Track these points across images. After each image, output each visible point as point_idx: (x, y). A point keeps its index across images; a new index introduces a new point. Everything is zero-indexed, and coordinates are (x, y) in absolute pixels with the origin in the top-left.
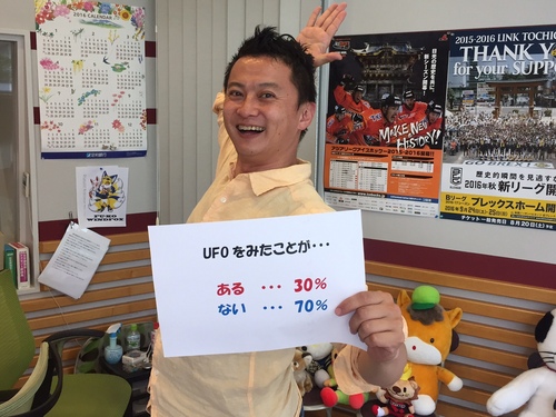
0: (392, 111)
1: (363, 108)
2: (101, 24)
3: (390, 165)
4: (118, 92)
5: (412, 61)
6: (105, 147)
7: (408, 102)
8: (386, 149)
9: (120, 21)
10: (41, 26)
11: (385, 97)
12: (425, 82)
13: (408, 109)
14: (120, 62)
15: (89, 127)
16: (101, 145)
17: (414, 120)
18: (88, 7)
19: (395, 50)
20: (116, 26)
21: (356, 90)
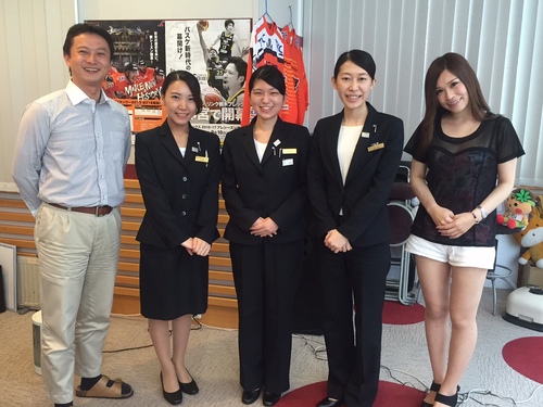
0: (132, 74)
1: (112, 72)
3: (134, 112)
5: (142, 39)
7: (142, 68)
11: (126, 64)
12: (152, 54)
13: (143, 72)
17: (147, 80)
19: (130, 32)
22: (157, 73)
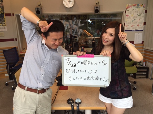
2: (137, 8)
4: (139, 19)
6: (135, 29)
9: (141, 7)
10: (127, 9)
14: (140, 14)
15: (133, 26)
18: (135, 5)
20: (140, 8)
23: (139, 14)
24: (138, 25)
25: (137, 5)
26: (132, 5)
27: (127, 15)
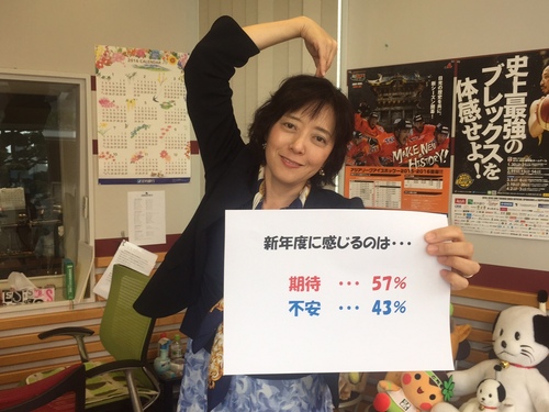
0: (404, 134)
1: (377, 133)
2: (152, 68)
3: (403, 184)
4: (165, 126)
5: (421, 88)
6: (153, 174)
7: (417, 125)
8: (399, 168)
9: (168, 65)
10: (100, 71)
11: (397, 121)
12: (433, 106)
13: (418, 131)
14: (167, 100)
15: (140, 157)
16: (150, 173)
17: (423, 141)
18: (140, 54)
19: (405, 79)
20: (164, 69)
21: (372, 117)
22: (439, 131)
23: (161, 99)
24: (164, 154)
25: (148, 55)
26: (124, 50)
27: (103, 102)
